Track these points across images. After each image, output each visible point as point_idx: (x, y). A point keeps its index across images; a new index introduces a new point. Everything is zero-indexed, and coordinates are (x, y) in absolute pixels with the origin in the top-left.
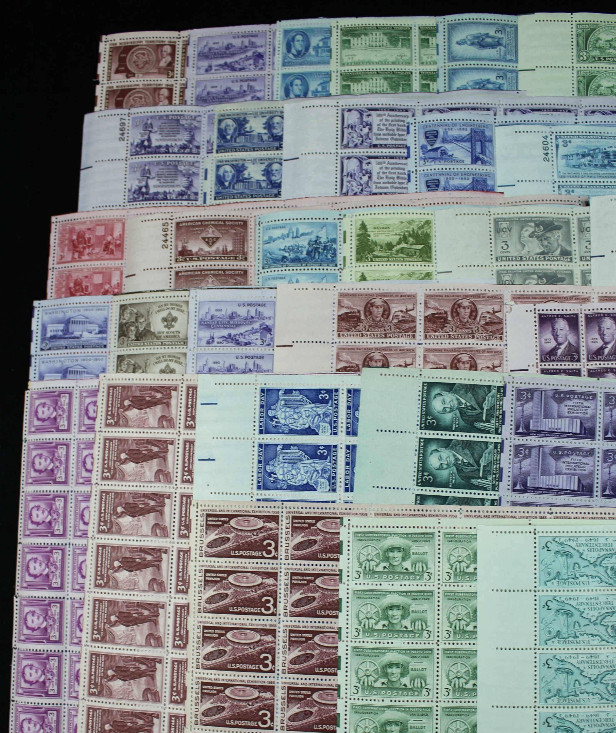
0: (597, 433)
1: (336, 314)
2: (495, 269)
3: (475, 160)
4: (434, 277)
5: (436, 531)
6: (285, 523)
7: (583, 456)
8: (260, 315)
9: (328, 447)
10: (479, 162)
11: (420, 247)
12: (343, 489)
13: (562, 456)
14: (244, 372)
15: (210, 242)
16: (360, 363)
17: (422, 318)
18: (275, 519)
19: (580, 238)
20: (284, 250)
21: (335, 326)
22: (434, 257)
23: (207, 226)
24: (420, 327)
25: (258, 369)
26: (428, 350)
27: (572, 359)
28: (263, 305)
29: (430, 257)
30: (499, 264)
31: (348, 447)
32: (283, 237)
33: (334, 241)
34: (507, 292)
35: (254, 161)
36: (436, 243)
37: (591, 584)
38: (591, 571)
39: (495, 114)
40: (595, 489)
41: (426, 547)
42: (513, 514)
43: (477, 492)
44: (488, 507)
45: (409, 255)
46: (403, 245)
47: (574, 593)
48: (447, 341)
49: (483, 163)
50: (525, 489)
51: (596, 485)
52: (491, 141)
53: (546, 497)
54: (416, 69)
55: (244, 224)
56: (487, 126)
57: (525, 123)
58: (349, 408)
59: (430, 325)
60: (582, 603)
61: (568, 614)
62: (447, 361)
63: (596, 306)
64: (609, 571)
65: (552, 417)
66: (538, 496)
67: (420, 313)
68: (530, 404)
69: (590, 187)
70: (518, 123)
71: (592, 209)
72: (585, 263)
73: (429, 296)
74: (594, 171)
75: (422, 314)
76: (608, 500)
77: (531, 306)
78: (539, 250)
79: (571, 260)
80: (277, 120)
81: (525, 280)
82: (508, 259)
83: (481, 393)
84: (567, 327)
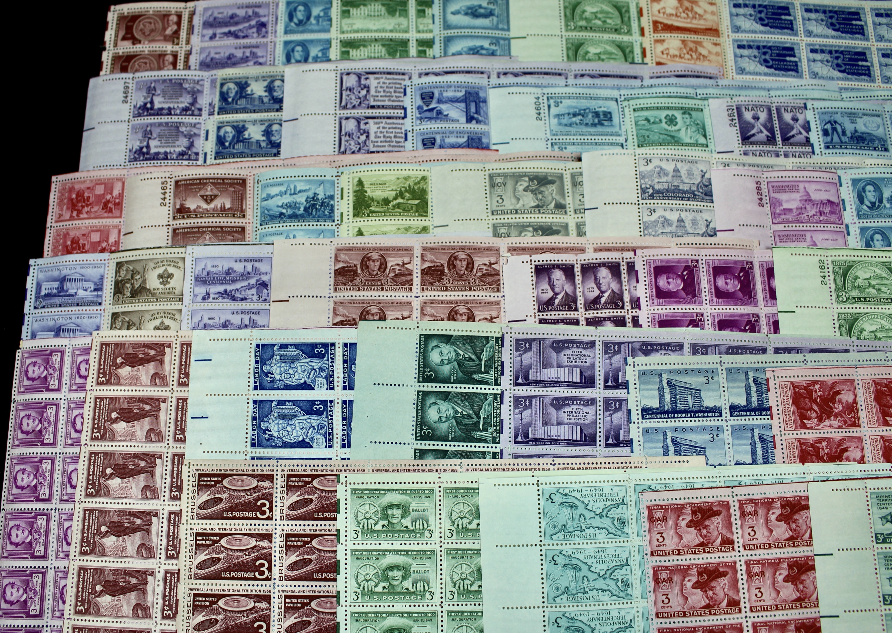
0: (598, 381)
1: (333, 268)
2: (491, 222)
3: (470, 119)
4: (431, 231)
5: (436, 486)
6: (279, 482)
7: (584, 405)
8: (256, 271)
9: (324, 402)
10: (474, 122)
11: (417, 202)
12: (340, 445)
13: (563, 405)
14: (240, 328)
15: (208, 199)
16: (357, 316)
17: (419, 271)
18: (270, 477)
19: (573, 192)
20: (282, 206)
21: (332, 281)
22: (430, 212)
23: (205, 184)
24: (417, 280)
25: (254, 324)
26: (425, 303)
27: (570, 308)
28: (260, 260)
29: (427, 212)
30: (495, 217)
31: (344, 402)
32: (281, 194)
33: (332, 197)
34: (503, 244)
35: (254, 122)
36: (432, 198)
37: (598, 536)
38: (597, 522)
39: (489, 78)
40: (598, 439)
41: (426, 503)
42: (516, 467)
43: (477, 445)
44: (489, 460)
45: (405, 209)
46: (400, 200)
47: (581, 546)
48: (445, 293)
49: (478, 122)
50: (527, 441)
51: (598, 434)
52: (485, 101)
53: (548, 448)
54: (413, 36)
55: (243, 182)
56: (481, 88)
57: (517, 85)
58: (345, 362)
59: (427, 278)
60: (590, 557)
61: (576, 568)
62: (444, 313)
63: (591, 256)
64: (616, 522)
65: (551, 366)
66: (540, 447)
67: (416, 266)
68: (529, 354)
69: (582, 144)
70: (510, 85)
71: (583, 164)
72: (580, 216)
73: (424, 249)
74: (584, 129)
75: (419, 267)
76: (611, 449)
77: (527, 257)
78: (533, 204)
79: (566, 213)
80: (277, 83)
81: (521, 233)
82: (504, 212)
83: (478, 344)
84: (564, 278)
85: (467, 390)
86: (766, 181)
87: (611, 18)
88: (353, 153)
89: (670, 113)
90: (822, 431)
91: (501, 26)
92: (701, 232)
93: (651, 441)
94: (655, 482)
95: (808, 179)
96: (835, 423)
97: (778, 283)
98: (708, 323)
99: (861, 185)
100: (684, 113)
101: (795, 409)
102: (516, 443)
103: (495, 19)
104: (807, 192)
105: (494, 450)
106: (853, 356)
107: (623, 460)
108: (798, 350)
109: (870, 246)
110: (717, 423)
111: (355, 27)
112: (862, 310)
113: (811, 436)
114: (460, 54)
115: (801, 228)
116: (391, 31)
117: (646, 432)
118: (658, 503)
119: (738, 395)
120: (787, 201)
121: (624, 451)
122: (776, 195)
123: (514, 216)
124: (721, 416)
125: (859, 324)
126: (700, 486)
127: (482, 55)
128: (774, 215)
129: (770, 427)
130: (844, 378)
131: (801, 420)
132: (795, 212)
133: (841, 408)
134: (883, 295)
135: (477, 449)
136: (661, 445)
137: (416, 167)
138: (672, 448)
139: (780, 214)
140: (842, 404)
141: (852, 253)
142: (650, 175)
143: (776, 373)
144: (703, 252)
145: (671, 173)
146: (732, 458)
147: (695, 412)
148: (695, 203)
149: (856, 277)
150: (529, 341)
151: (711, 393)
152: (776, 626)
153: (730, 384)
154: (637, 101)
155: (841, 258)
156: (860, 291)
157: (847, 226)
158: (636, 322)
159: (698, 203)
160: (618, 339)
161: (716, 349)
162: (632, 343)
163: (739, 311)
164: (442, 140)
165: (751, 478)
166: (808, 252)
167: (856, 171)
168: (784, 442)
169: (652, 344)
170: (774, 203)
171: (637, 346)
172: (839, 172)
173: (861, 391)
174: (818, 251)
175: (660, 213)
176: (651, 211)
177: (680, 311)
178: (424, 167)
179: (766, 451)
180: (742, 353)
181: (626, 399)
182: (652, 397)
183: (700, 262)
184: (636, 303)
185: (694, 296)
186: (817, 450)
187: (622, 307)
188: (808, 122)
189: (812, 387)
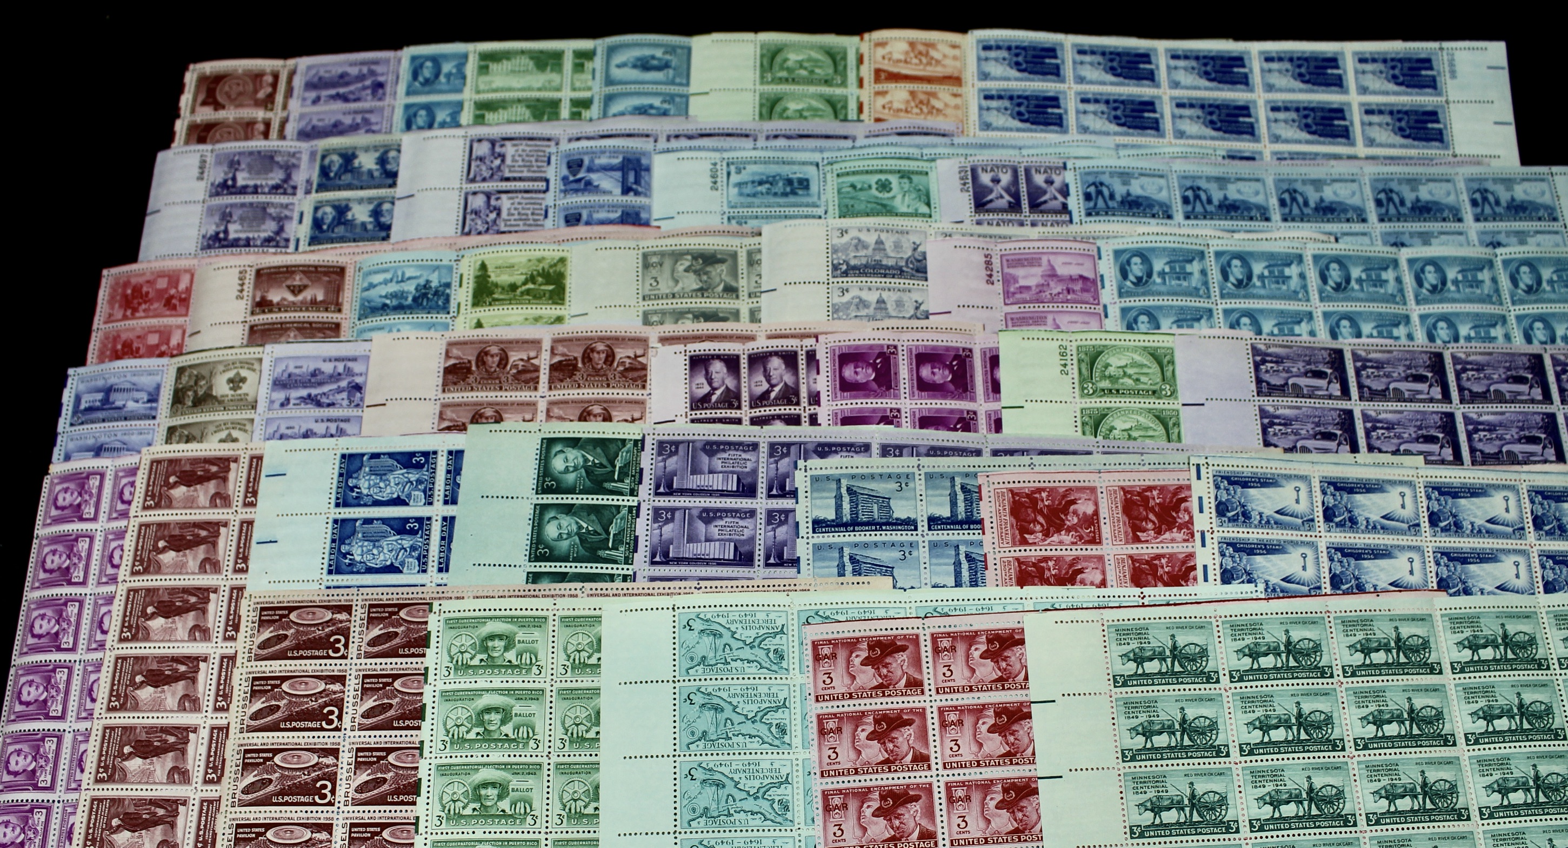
0: (760, 490)
1: (442, 366)
2: (641, 309)
3: (626, 190)
4: (567, 321)
5: (550, 614)
6: (359, 614)
7: (741, 518)
8: (349, 372)
9: (420, 520)
10: (632, 194)
11: (551, 287)
12: (436, 569)
13: (715, 518)
14: (324, 436)
15: (296, 290)
16: (466, 420)
17: (547, 367)
18: (348, 609)
19: (749, 273)
20: (386, 297)
21: (440, 381)
22: (567, 299)
23: (293, 272)
24: (544, 377)
25: (341, 433)
26: (552, 403)
27: (731, 406)
28: (354, 359)
29: (563, 299)
30: (646, 303)
31: (445, 519)
32: (386, 282)
33: (448, 285)
34: (653, 334)
35: (361, 201)
36: (571, 283)
37: (747, 670)
38: (747, 653)
39: (656, 141)
40: (757, 558)
41: (536, 634)
42: (651, 591)
43: (605, 566)
44: (618, 584)
45: (536, 296)
46: (530, 286)
47: (724, 682)
48: (576, 391)
49: (637, 193)
50: (667, 560)
51: (757, 552)
52: (648, 169)
53: (693, 569)
54: (566, 95)
55: (341, 271)
56: (644, 154)
57: (690, 149)
58: (448, 472)
59: (556, 374)
60: (735, 695)
61: (717, 709)
63: (761, 344)
64: (771, 655)
65: (701, 473)
66: (683, 568)
67: (544, 362)
68: (675, 458)
69: (767, 217)
70: (681, 150)
71: (764, 239)
72: (755, 300)
73: (556, 341)
74: (772, 200)
75: (548, 363)
76: (772, 570)
77: (681, 347)
78: (695, 286)
79: (737, 297)
80: (392, 154)
81: (678, 320)
82: (657, 297)
83: (613, 448)
84: (725, 370)
85: (595, 502)
86: (999, 253)
87: (820, 67)
88: (480, 233)
89: (883, 177)
90: (1048, 548)
91: (678, 80)
92: (908, 315)
93: (823, 559)
94: (824, 606)
95: (1055, 251)
96: (1067, 538)
97: (1004, 374)
98: (905, 420)
99: (1125, 257)
100: (902, 177)
101: (1013, 521)
102: (653, 563)
103: (671, 72)
104: (1052, 266)
105: (625, 572)
106: (1097, 459)
107: (786, 582)
108: (1023, 452)
109: (1133, 329)
110: (910, 539)
111: (494, 86)
112: (1113, 405)
113: (1033, 554)
114: (622, 114)
115: (1041, 309)
116: (539, 89)
117: (818, 548)
118: (825, 637)
119: (941, 505)
120: (1025, 277)
121: (790, 572)
122: (1011, 271)
123: (669, 302)
124: (916, 529)
125: (1108, 421)
126: (882, 615)
127: (650, 115)
128: (1007, 294)
129: (980, 544)
130: (1082, 484)
131: (1021, 534)
132: (1034, 290)
133: (1076, 520)
134: (1142, 386)
135: (604, 571)
136: (836, 564)
137: (553, 247)
138: (849, 567)
139: (1014, 293)
140: (1078, 516)
141: (1104, 336)
142: (845, 248)
143: (991, 479)
144: (905, 336)
145: (872, 246)
146: (928, 581)
147: (881, 525)
148: (902, 281)
149: (1107, 366)
150: (677, 444)
151: (904, 502)
152: (977, 786)
153: (930, 492)
154: (843, 165)
155: (1089, 343)
156: (1112, 382)
157: (1105, 307)
158: (814, 420)
159: (907, 281)
160: (787, 440)
161: (914, 450)
162: (805, 443)
163: (948, 406)
164: (590, 215)
165: (950, 603)
166: (1045, 335)
167: (1120, 240)
168: (998, 562)
169: (830, 445)
170: (1008, 280)
171: (811, 447)
172: (1099, 243)
173: (1105, 500)
174: (1060, 336)
175: (854, 292)
176: (844, 291)
177: (869, 405)
178: (564, 246)
179: (974, 572)
180: (948, 455)
181: (794, 511)
182: (828, 507)
183: (900, 348)
184: (815, 399)
185: (889, 387)
186: (1041, 571)
187: (798, 404)
188: (1067, 186)
189: (1037, 495)
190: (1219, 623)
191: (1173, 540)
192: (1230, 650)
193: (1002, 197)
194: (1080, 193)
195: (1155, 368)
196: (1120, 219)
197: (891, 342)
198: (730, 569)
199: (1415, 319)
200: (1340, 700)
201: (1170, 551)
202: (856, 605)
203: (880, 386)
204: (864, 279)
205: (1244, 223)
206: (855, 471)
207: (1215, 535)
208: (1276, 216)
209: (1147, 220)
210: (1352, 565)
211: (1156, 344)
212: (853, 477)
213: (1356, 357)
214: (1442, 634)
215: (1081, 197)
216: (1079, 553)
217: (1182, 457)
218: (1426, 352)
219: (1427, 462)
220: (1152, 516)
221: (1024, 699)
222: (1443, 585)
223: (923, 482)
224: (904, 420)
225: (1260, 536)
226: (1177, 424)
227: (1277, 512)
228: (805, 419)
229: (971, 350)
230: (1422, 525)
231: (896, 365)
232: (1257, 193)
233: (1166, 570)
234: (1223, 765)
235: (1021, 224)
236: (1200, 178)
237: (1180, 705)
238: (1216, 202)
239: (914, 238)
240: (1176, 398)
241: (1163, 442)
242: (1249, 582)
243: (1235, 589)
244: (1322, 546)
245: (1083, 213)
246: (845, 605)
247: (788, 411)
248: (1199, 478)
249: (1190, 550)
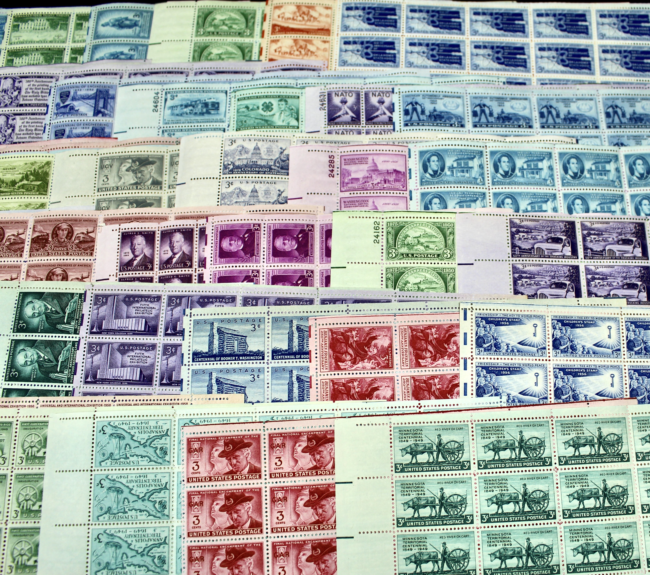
0: (160, 330)
2: (96, 198)
3: (97, 113)
4: (48, 207)
5: (14, 420)
7: (146, 350)
10: (100, 115)
11: (39, 183)
13: (128, 351)
17: (30, 240)
19: (170, 171)
22: (49, 191)
24: (27, 248)
26: (30, 266)
27: (146, 269)
29: (46, 191)
30: (99, 194)
34: (101, 216)
36: (53, 180)
37: (141, 463)
38: (141, 451)
39: (121, 78)
40: (155, 379)
41: (4, 434)
42: (83, 403)
43: (54, 384)
45: (28, 189)
46: (25, 182)
47: (125, 471)
48: (46, 258)
49: (104, 115)
50: (95, 380)
51: (155, 375)
52: (113, 98)
53: (112, 387)
54: (69, 46)
56: (112, 87)
57: (143, 83)
59: (35, 246)
60: (131, 481)
62: (43, 274)
63: (171, 223)
64: (158, 451)
65: (121, 318)
66: (105, 387)
67: (28, 236)
68: (105, 307)
69: (189, 130)
70: (137, 84)
71: (181, 147)
72: (172, 190)
73: (37, 222)
74: (193, 118)
75: (30, 237)
76: (164, 388)
77: (116, 226)
78: (133, 182)
79: (161, 188)
81: (118, 206)
82: (107, 190)
83: (65, 299)
84: (144, 242)
85: (50, 339)
86: (340, 154)
89: (268, 101)
90: (355, 372)
91: (142, 34)
92: (272, 201)
93: (198, 381)
94: (196, 416)
95: (378, 152)
96: (368, 364)
97: (334, 243)
99: (427, 156)
100: (280, 100)
101: (331, 352)
102: (85, 382)
104: (375, 163)
105: (67, 389)
106: (394, 306)
107: (173, 397)
108: (342, 301)
109: (428, 209)
110: (259, 366)
111: (22, 39)
112: (409, 265)
113: (344, 376)
114: (102, 59)
115: (365, 195)
116: (51, 42)
117: (195, 373)
118: (196, 436)
119: (282, 341)
120: (356, 172)
121: (175, 389)
122: (347, 167)
123: (115, 193)
124: (263, 359)
125: (404, 278)
126: (235, 421)
127: (120, 59)
128: (343, 184)
129: (308, 369)
130: (382, 325)
131: (336, 362)
132: (361, 181)
133: (375, 351)
134: (430, 251)
136: (207, 384)
137: (45, 154)
138: (215, 387)
139: (347, 183)
140: (377, 348)
141: (405, 215)
142: (233, 154)
143: (318, 322)
144: (266, 217)
145: (252, 151)
146: (269, 397)
147: (239, 356)
148: (270, 176)
149: (407, 236)
150: (106, 297)
151: (256, 339)
152: (294, 545)
153: (275, 331)
154: (242, 92)
155: (395, 220)
156: (409, 249)
157: (411, 192)
158: (201, 279)
159: (274, 176)
160: (180, 294)
161: (266, 301)
162: (192, 296)
163: (293, 268)
164: (71, 131)
165: (283, 413)
166: (365, 214)
167: (424, 144)
168: (319, 382)
169: (208, 297)
170: (344, 174)
171: (195, 299)
172: (410, 146)
173: (397, 336)
174: (376, 215)
175: (237, 185)
176: (230, 184)
177: (238, 268)
178: (51, 154)
179: (302, 390)
180: (289, 304)
181: (181, 345)
182: (203, 343)
183: (262, 226)
184: (203, 263)
185: (252, 255)
186: (348, 390)
187: (191, 266)
188: (393, 104)
189: (349, 334)
190: (474, 426)
191: (444, 365)
192: (480, 445)
193: (347, 113)
194: (402, 110)
195: (440, 237)
196: (427, 128)
197: (257, 222)
198: (136, 387)
199: (627, 197)
200: (555, 482)
201: (441, 373)
202: (217, 415)
203: (246, 254)
204: (244, 175)
205: (514, 130)
206: (224, 317)
207: (474, 361)
208: (537, 124)
209: (446, 128)
210: (571, 381)
211: (443, 220)
212: (222, 321)
213: (584, 227)
214: (631, 432)
215: (402, 113)
216: (377, 375)
217: (454, 303)
218: (633, 223)
219: (629, 303)
220: (430, 348)
221: (331, 482)
222: (634, 394)
223: (270, 324)
224: (261, 278)
225: (506, 361)
226: (453, 279)
227: (519, 343)
228: (195, 278)
229: (313, 226)
230: (622, 350)
231: (259, 238)
232: (525, 108)
233: (438, 387)
234: (468, 530)
235: (359, 133)
236: (486, 98)
237: (441, 486)
238: (495, 115)
239: (281, 145)
240: (454, 259)
241: (442, 292)
242: (496, 395)
243: (486, 400)
244: (550, 368)
245: (402, 124)
246: (210, 416)
247: (183, 272)
248: (465, 319)
249: (456, 372)
